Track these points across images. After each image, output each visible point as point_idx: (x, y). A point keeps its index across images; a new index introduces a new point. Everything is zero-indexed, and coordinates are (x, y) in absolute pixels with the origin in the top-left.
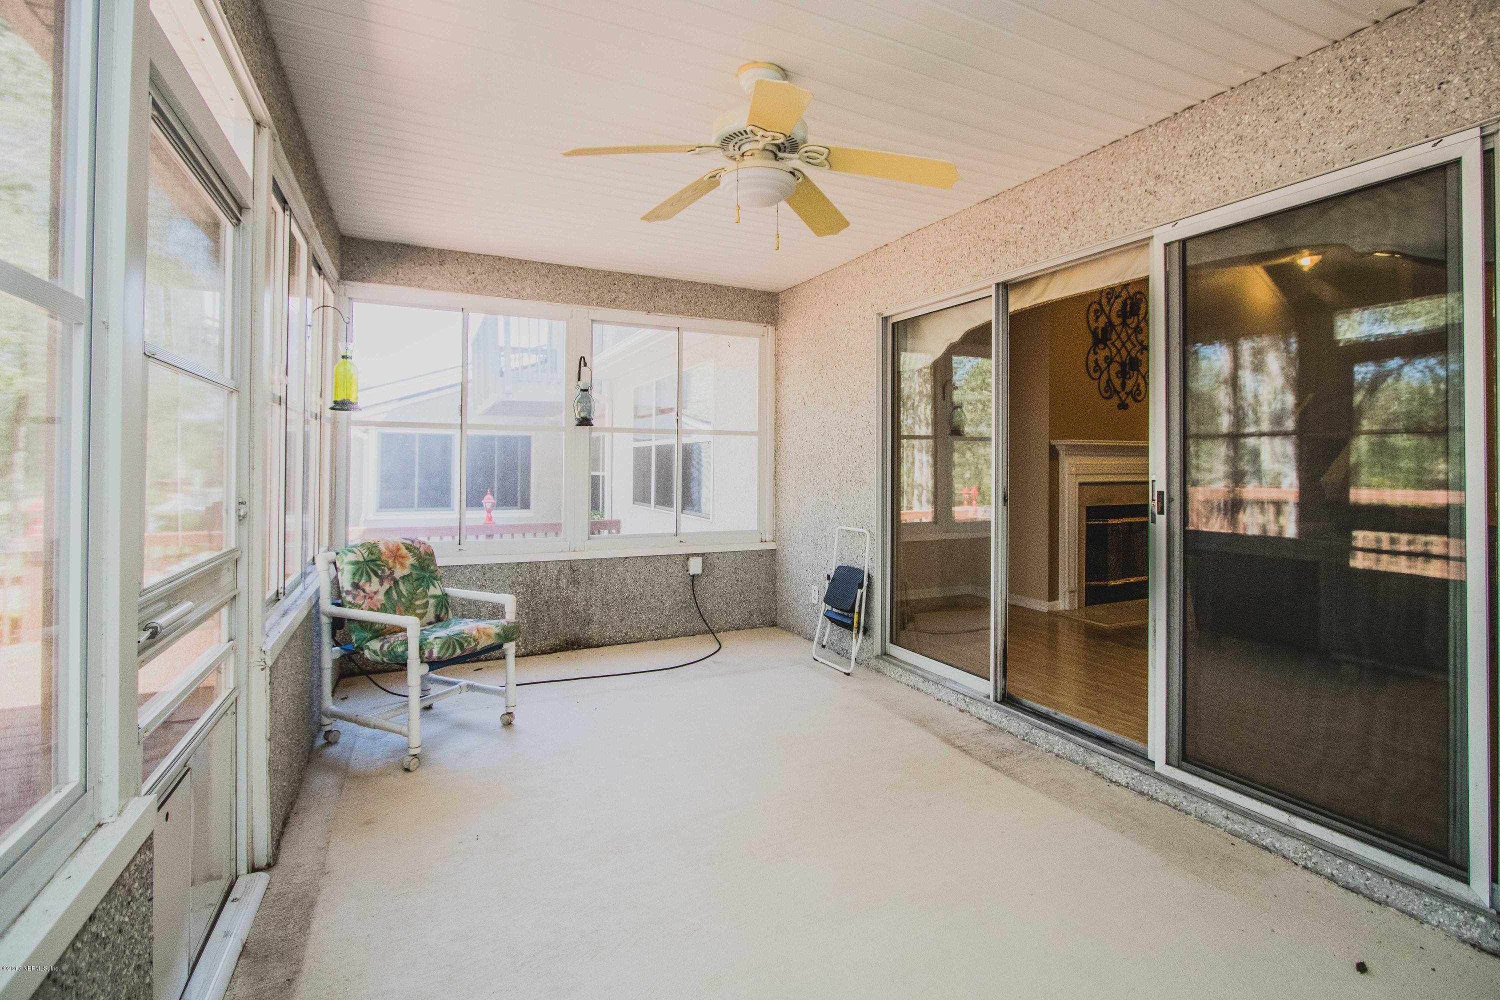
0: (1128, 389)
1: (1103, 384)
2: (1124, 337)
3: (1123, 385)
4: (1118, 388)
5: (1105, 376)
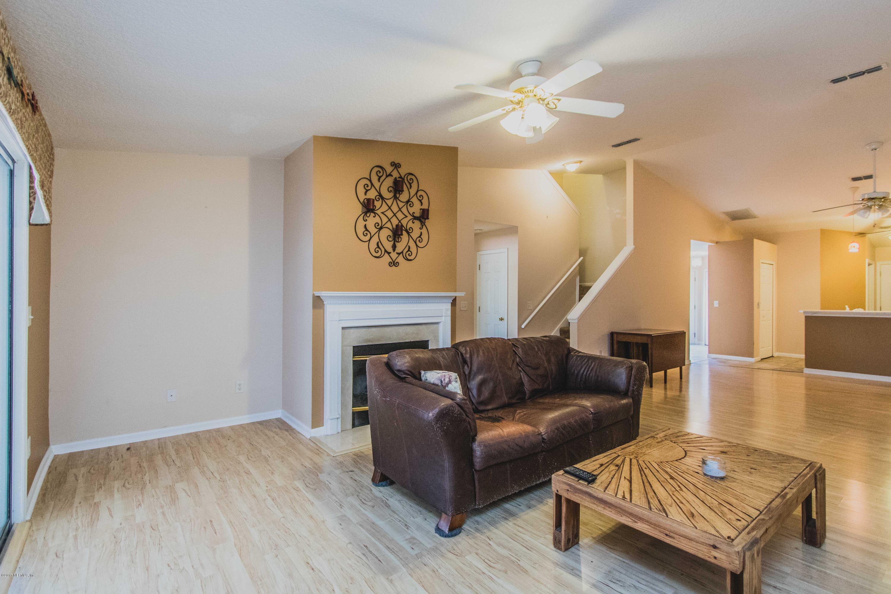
0: (398, 250)
1: (373, 245)
2: (395, 208)
3: (394, 247)
4: (390, 249)
5: (375, 239)
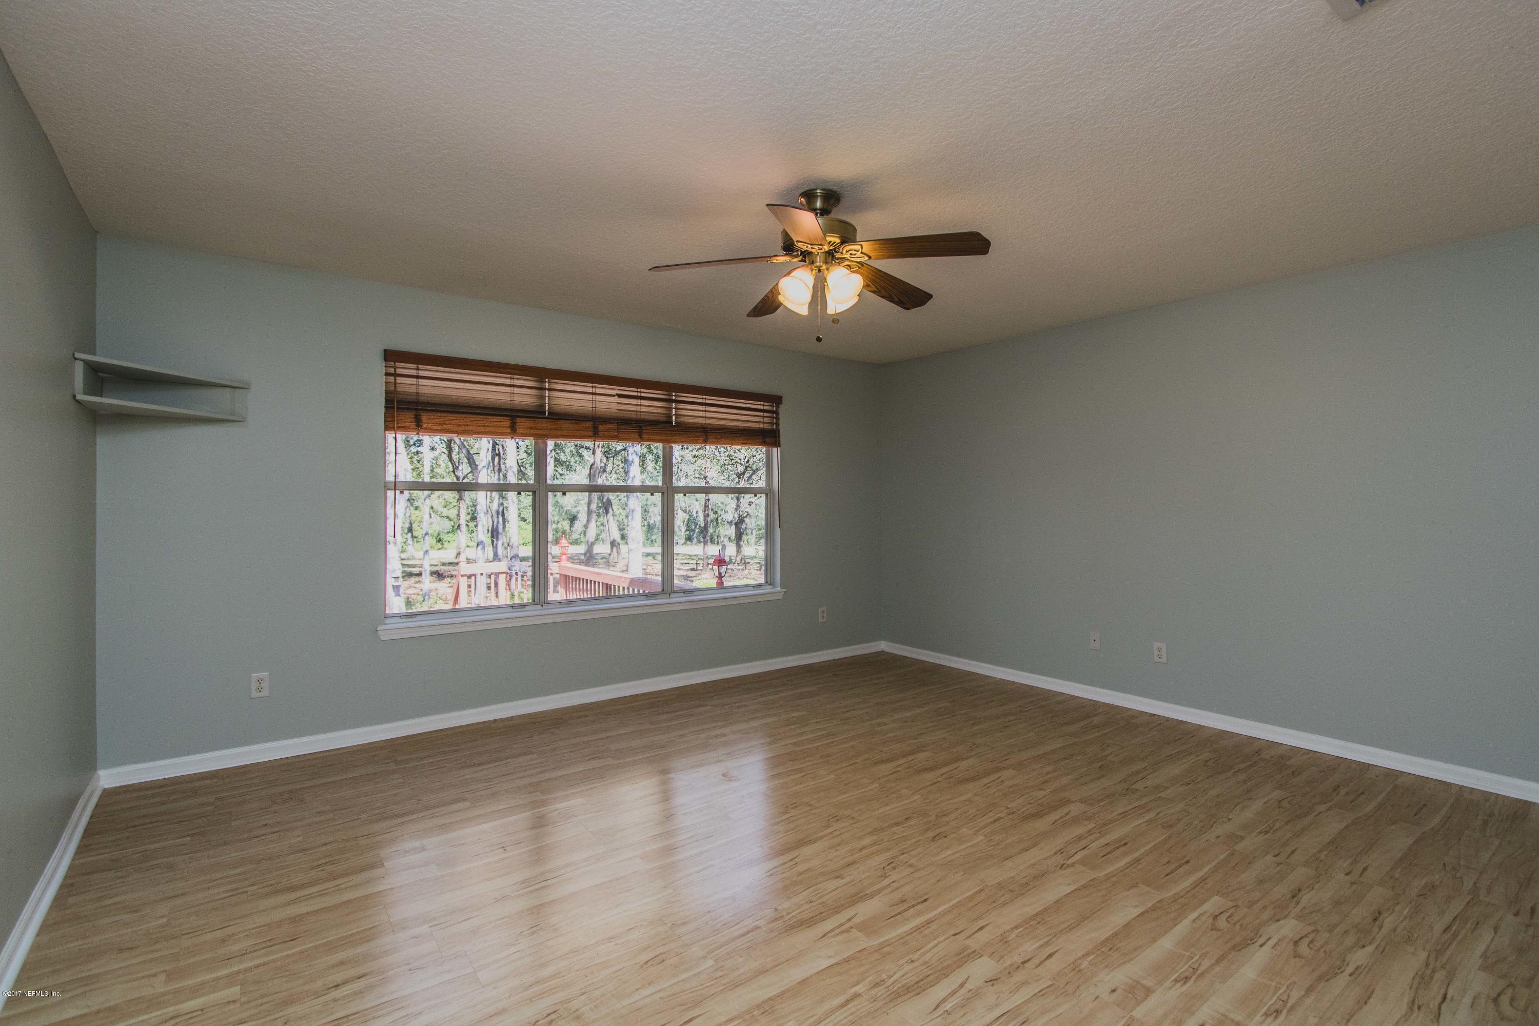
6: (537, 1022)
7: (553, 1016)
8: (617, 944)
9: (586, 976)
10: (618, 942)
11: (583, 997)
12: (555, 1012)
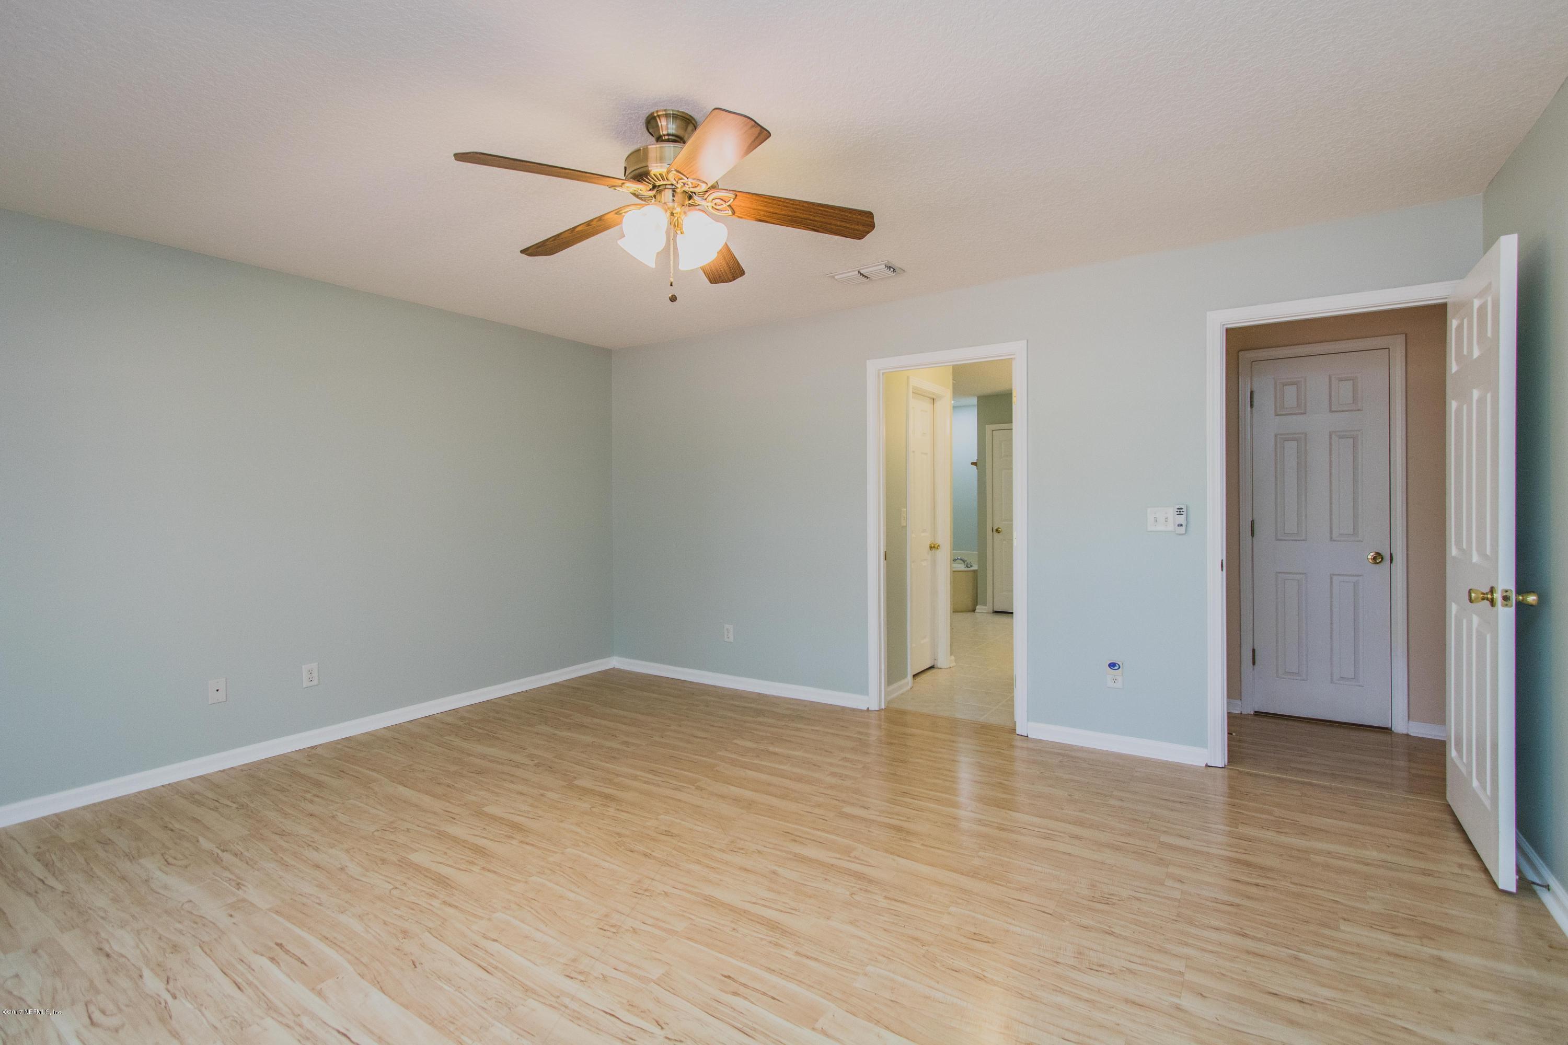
6: (1110, 974)
7: (1095, 967)
8: (983, 970)
9: (1039, 971)
10: (980, 971)
11: (1060, 960)
12: (1090, 969)
